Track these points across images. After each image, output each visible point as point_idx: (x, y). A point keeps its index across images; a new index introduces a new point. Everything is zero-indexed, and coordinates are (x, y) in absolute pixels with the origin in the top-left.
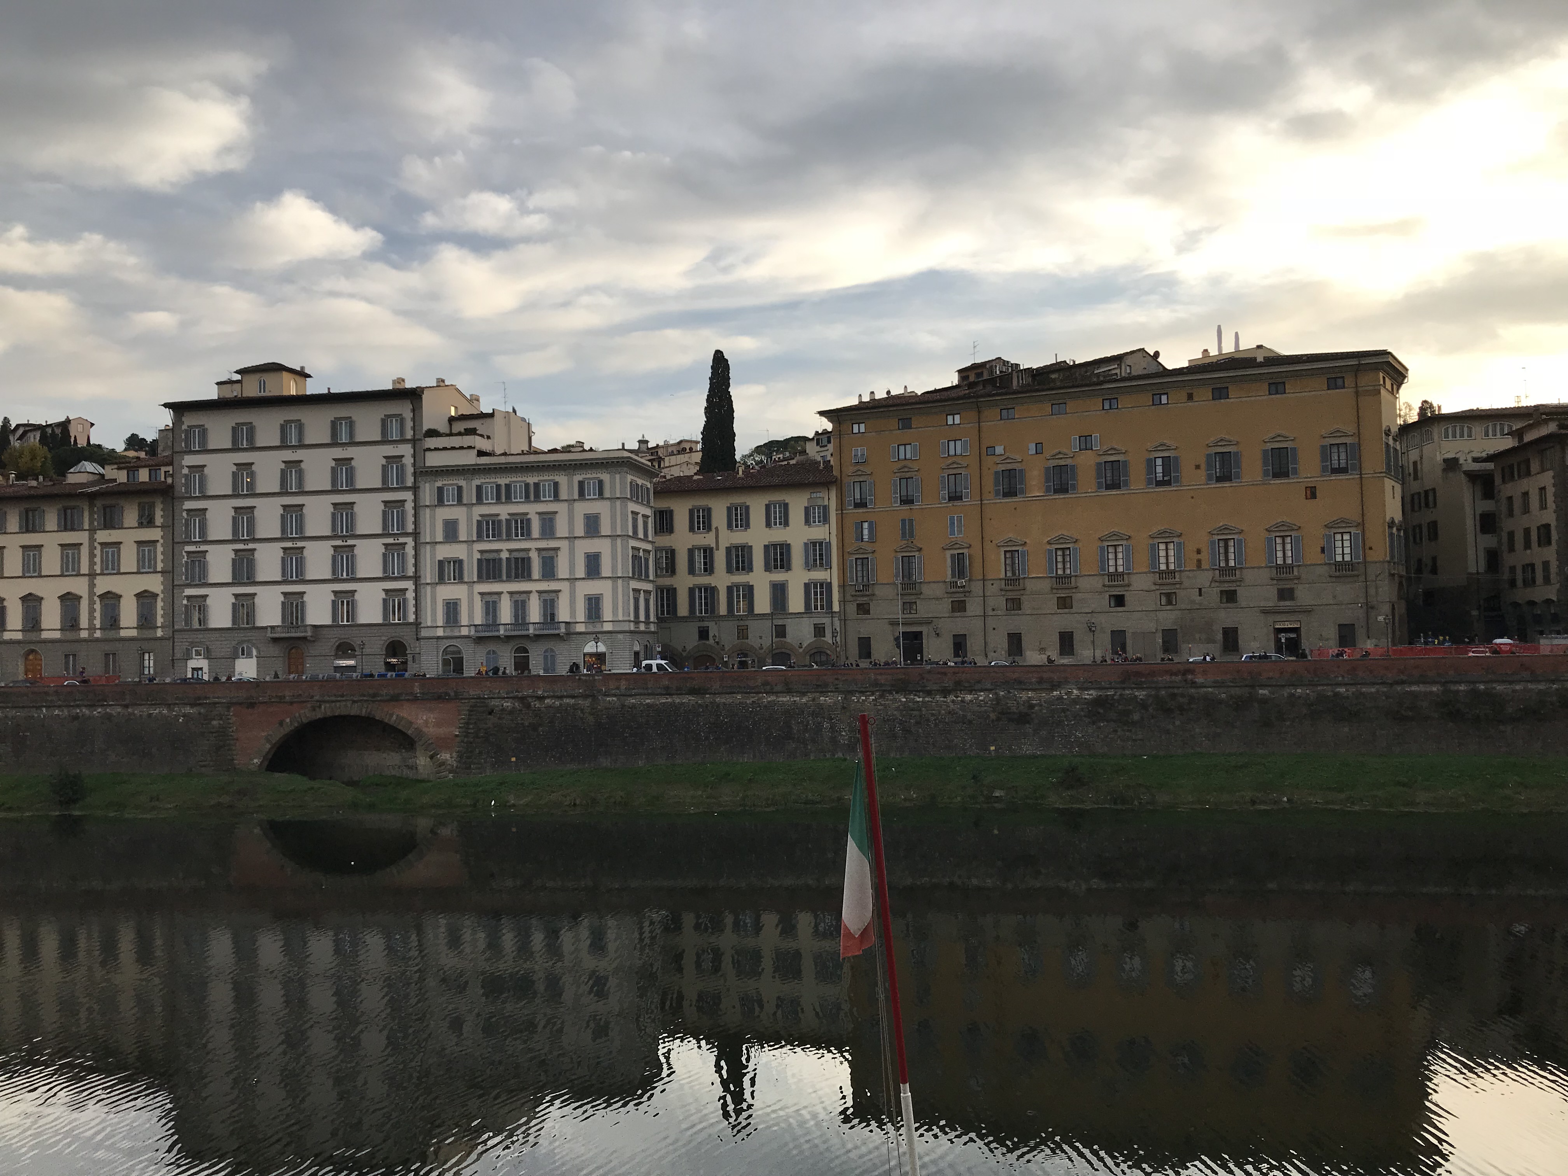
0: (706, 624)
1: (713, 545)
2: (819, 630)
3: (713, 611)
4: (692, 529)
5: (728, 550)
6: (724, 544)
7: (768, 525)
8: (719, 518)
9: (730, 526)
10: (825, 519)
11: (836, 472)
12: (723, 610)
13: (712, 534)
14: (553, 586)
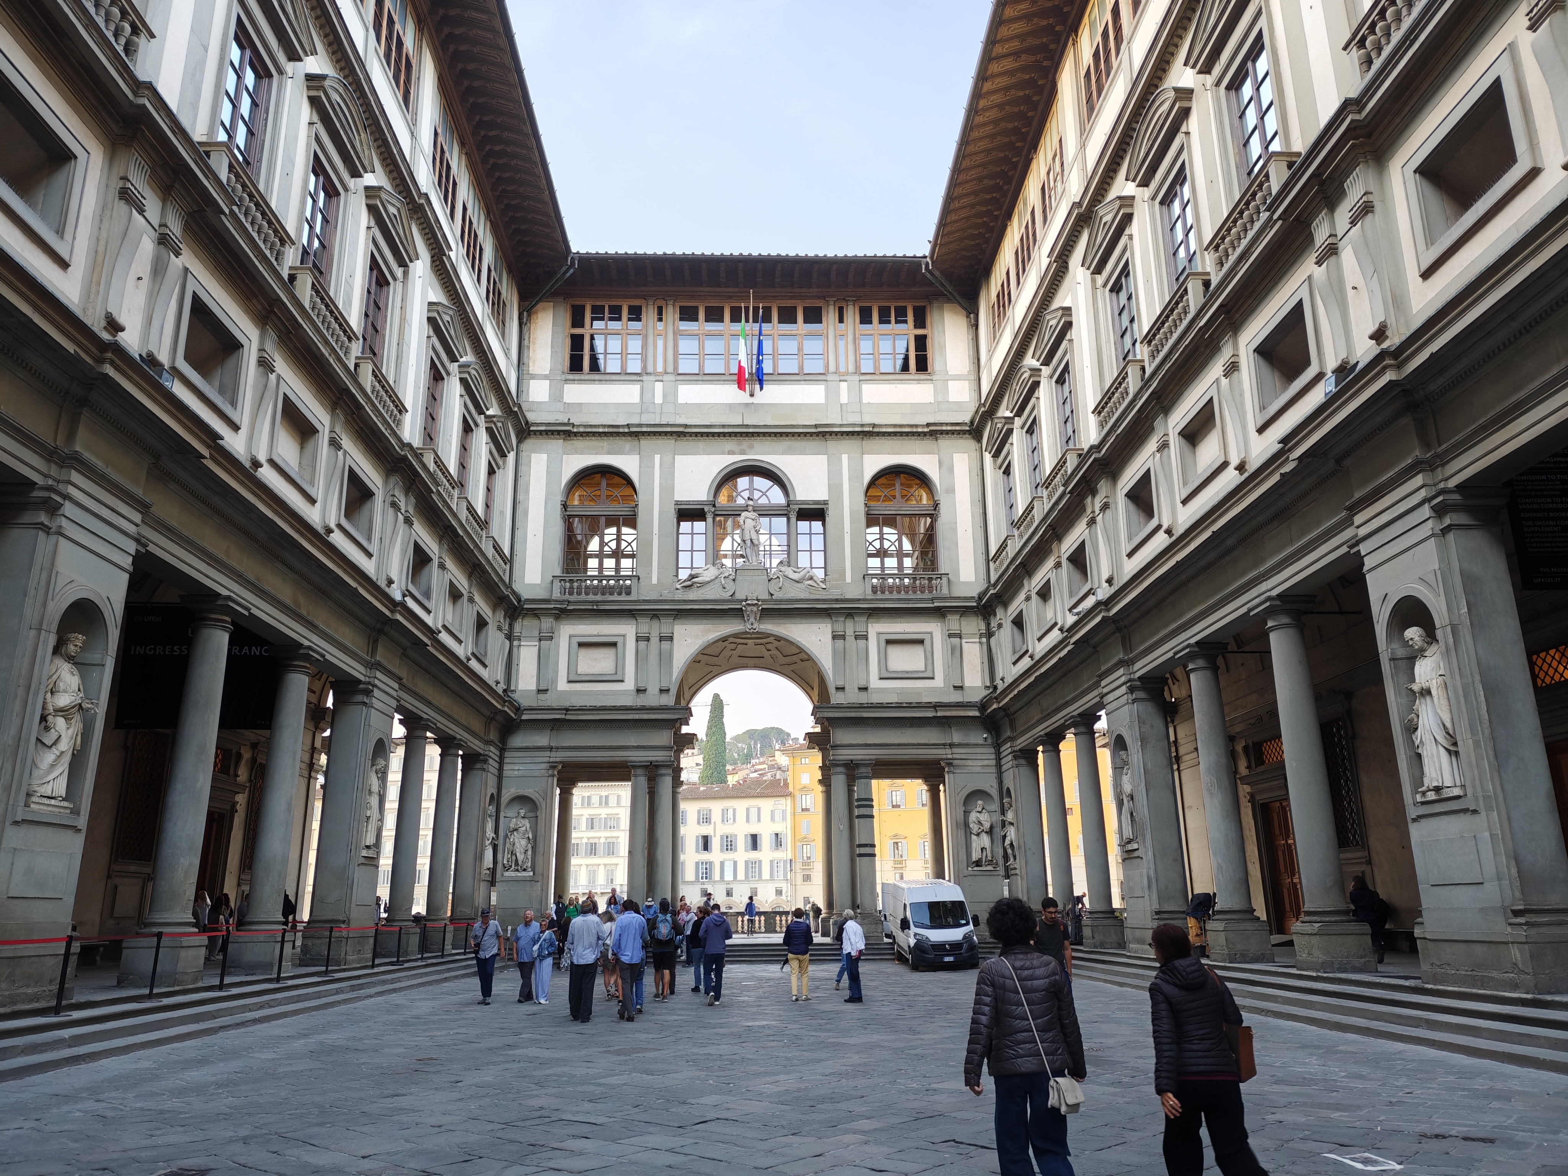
0: (705, 886)
1: (712, 834)
2: (779, 892)
3: (711, 879)
4: (699, 823)
5: (722, 837)
6: (719, 833)
7: (748, 820)
8: (716, 816)
9: (723, 821)
10: (784, 818)
11: (791, 789)
12: (717, 876)
13: (712, 826)
14: (613, 860)
